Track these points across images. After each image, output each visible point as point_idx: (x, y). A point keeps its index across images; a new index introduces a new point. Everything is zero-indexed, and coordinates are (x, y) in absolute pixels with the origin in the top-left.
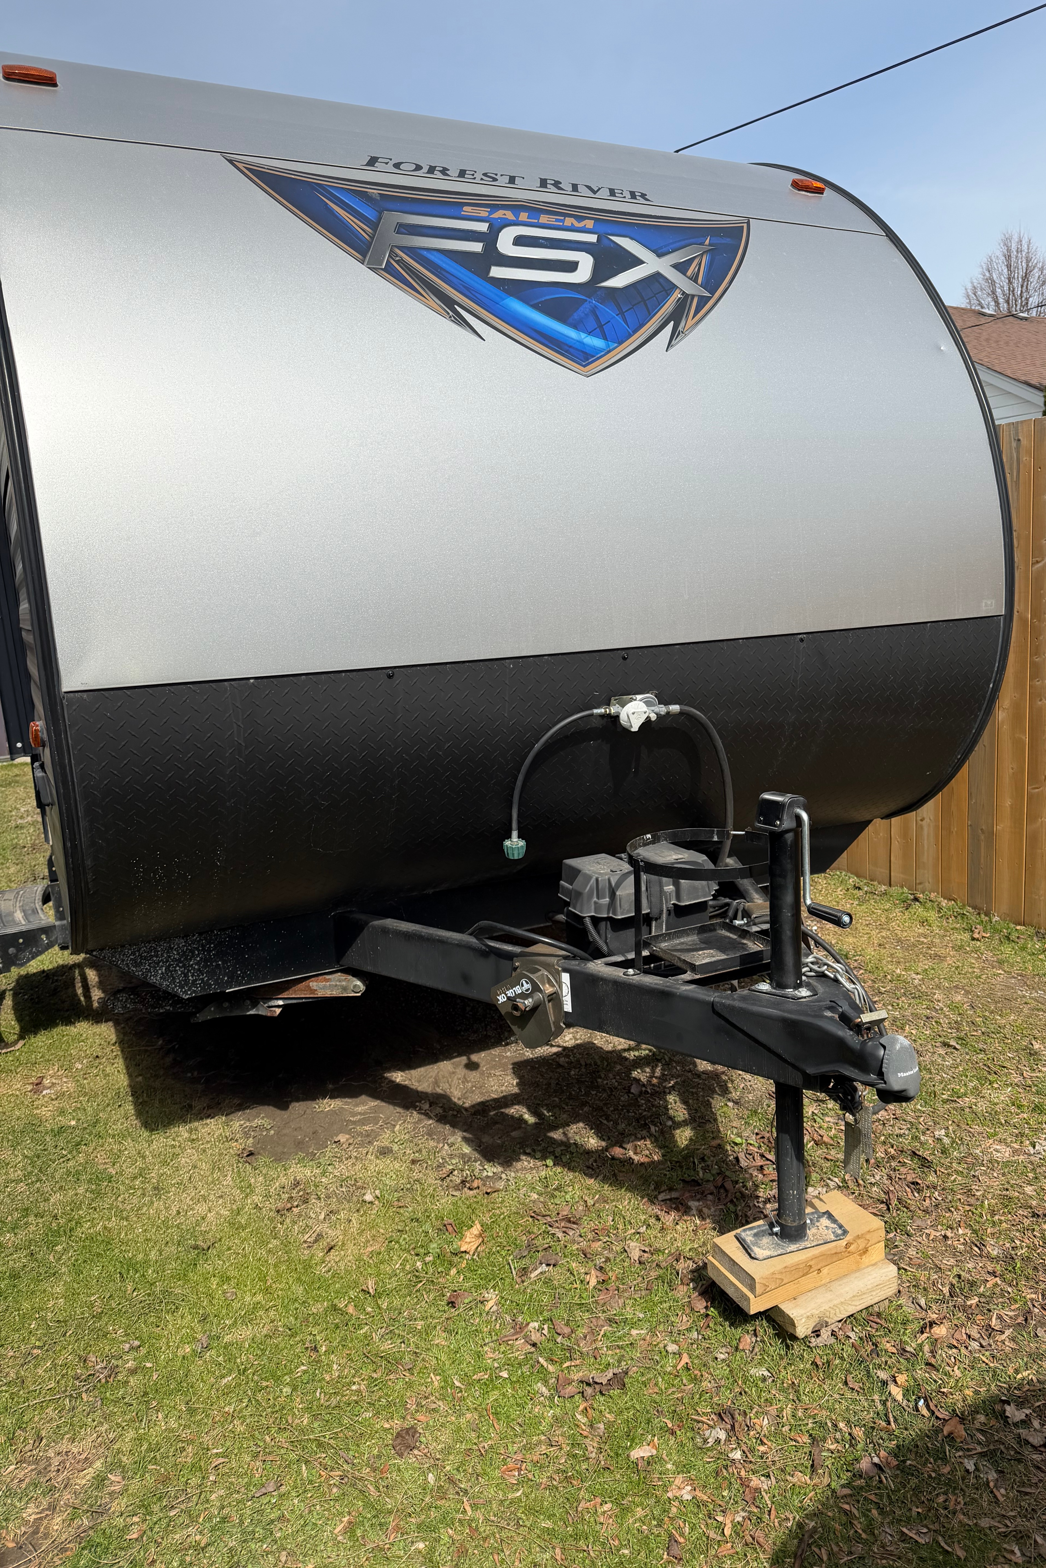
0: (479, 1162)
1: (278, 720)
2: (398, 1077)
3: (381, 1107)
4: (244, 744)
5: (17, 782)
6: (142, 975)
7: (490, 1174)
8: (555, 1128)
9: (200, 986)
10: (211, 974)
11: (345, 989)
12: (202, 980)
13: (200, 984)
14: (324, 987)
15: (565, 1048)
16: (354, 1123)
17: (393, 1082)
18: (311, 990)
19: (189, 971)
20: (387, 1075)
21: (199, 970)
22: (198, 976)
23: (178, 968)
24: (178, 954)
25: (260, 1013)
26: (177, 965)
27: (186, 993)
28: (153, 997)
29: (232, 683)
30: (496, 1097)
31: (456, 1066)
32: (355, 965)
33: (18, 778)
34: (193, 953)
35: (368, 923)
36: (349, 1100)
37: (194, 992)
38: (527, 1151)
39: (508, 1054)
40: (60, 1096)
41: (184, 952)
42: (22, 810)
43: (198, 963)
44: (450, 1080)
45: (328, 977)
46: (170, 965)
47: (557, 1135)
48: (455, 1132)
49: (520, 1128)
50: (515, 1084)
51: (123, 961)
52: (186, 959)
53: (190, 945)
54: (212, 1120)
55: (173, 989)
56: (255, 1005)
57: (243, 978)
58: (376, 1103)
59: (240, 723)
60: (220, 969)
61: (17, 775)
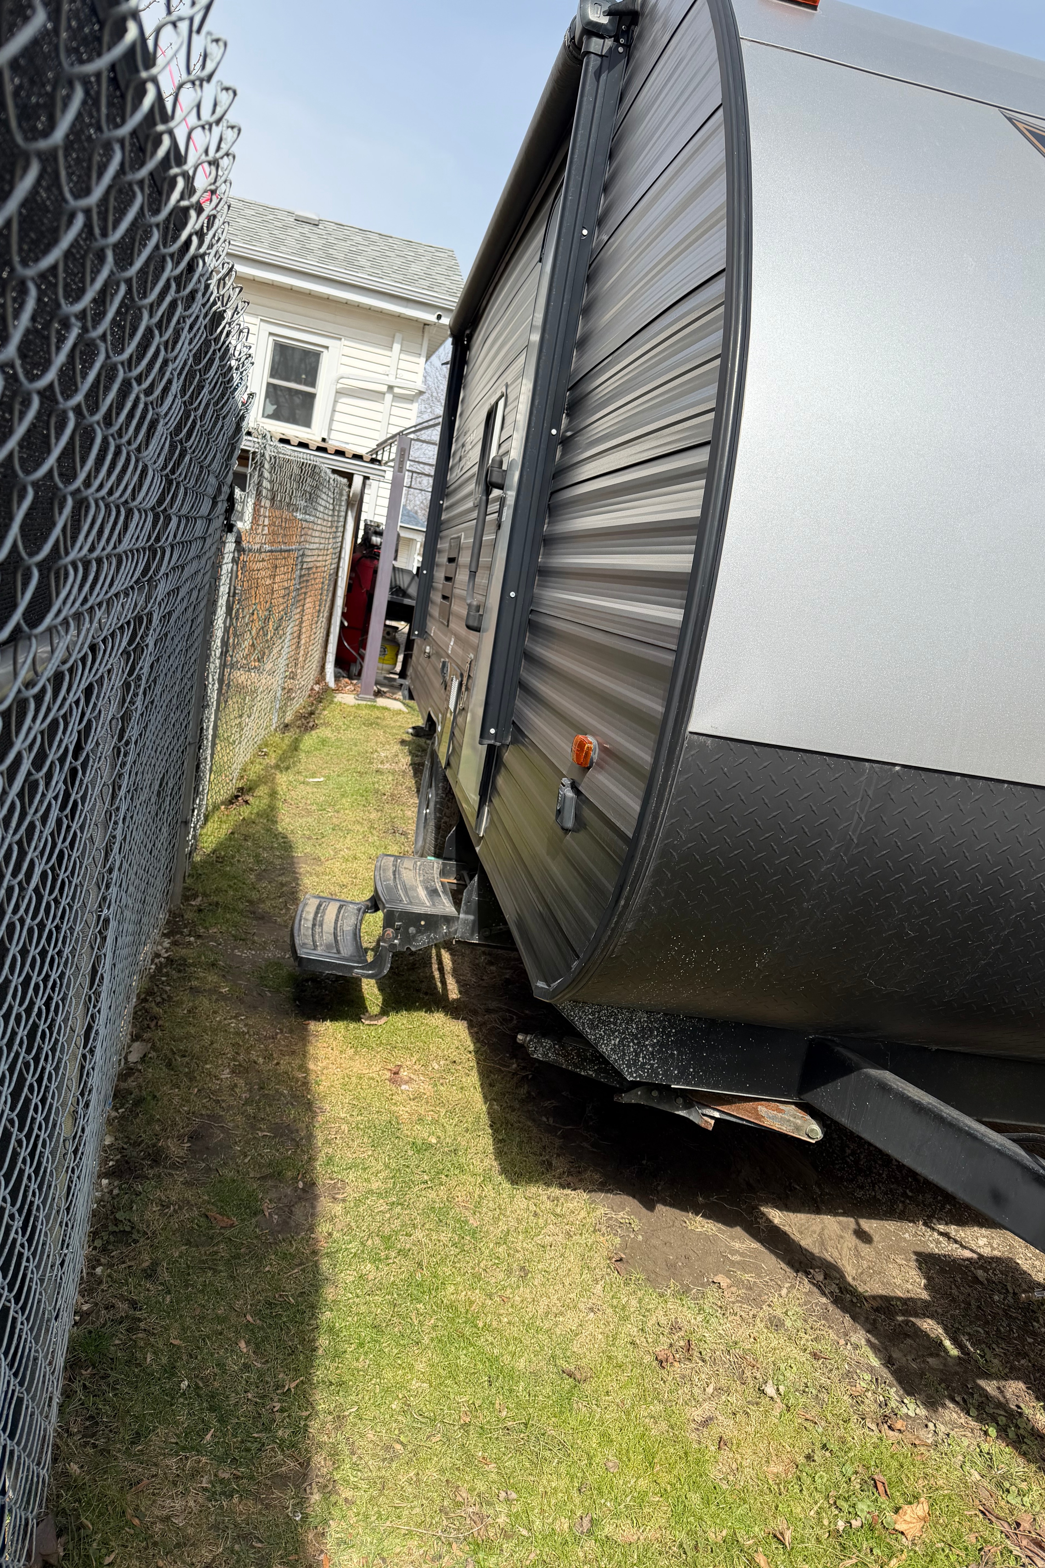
0: (895, 1389)
1: (908, 823)
2: (776, 1216)
3: (760, 1252)
4: (855, 841)
5: (377, 724)
6: (595, 1040)
7: (912, 1414)
8: (988, 1376)
9: (648, 1072)
10: (663, 1062)
11: (798, 1128)
12: (652, 1065)
13: (648, 1069)
14: (774, 1118)
15: (981, 1257)
16: (733, 1263)
17: (771, 1222)
18: (758, 1114)
19: (642, 1051)
20: (764, 1209)
21: (652, 1053)
22: (649, 1060)
23: (631, 1044)
24: (637, 1029)
25: (691, 1118)
26: (632, 1041)
27: (631, 1074)
28: (579, 1055)
29: (875, 765)
30: (901, 1295)
31: (844, 1228)
32: (824, 1107)
33: (379, 721)
34: (652, 1033)
35: (862, 1068)
36: (723, 1227)
37: (640, 1076)
38: (957, 1399)
39: (907, 1235)
40: (417, 1097)
41: (643, 1029)
42: (383, 755)
43: (653, 1046)
44: (839, 1246)
45: (782, 1107)
46: (625, 1038)
47: (990, 1387)
48: (856, 1328)
49: (938, 1355)
50: (922, 1285)
51: (581, 1018)
52: (643, 1037)
53: (651, 1022)
54: (573, 1192)
55: (620, 1065)
56: (688, 1106)
57: (694, 1078)
58: (756, 1245)
59: (863, 816)
60: (674, 1059)
61: (377, 718)
